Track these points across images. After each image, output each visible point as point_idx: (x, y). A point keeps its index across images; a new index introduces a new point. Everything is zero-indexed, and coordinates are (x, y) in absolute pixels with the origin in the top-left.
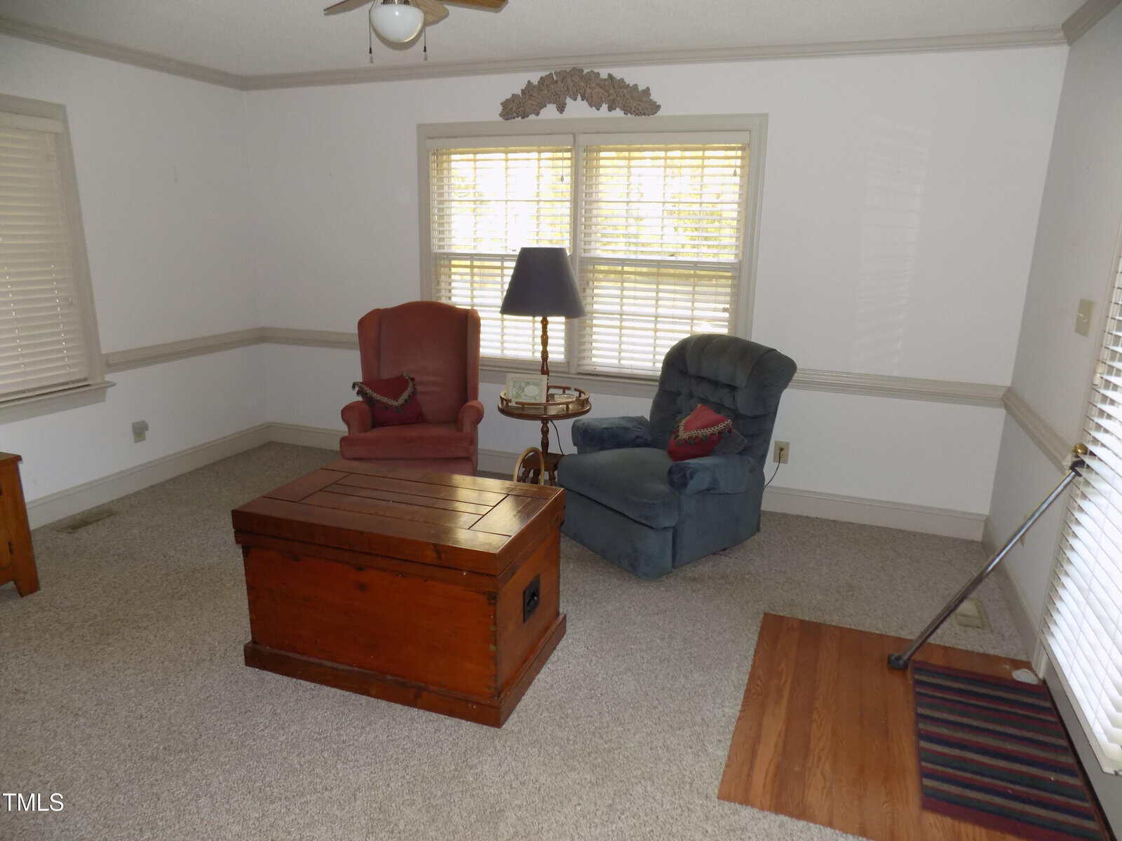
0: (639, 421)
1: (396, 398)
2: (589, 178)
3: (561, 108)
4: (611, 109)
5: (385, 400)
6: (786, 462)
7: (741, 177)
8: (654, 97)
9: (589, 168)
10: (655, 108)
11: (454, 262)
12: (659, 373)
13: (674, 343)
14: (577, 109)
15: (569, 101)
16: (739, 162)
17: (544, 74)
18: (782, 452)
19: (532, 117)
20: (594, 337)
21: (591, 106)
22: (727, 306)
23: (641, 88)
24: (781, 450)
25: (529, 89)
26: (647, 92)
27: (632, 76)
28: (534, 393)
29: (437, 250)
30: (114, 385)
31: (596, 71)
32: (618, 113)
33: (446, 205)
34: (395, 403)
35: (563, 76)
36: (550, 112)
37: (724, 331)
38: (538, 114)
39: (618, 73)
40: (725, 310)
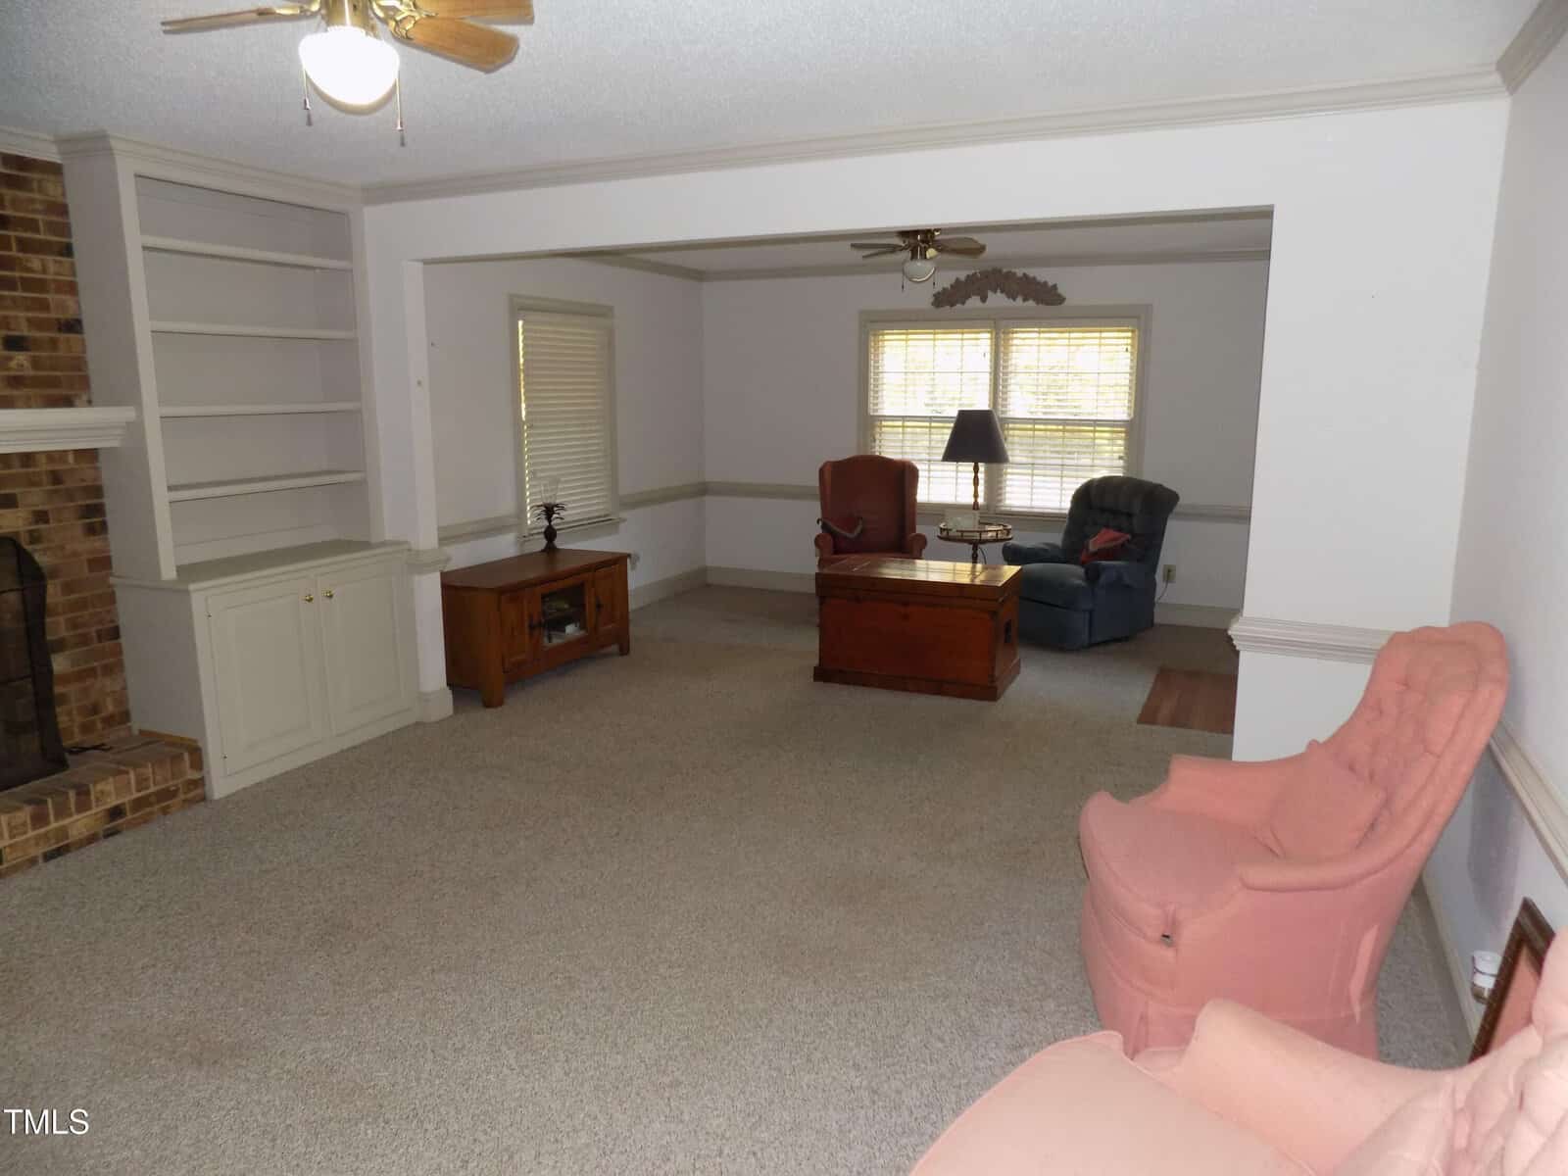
0: (1054, 546)
1: (851, 531)
2: (1006, 354)
3: (984, 299)
4: (1025, 300)
5: (843, 532)
6: (1171, 582)
7: (1132, 353)
8: (1061, 290)
9: (1007, 346)
10: (1060, 300)
11: (884, 423)
12: (1067, 512)
13: (1078, 486)
14: (997, 299)
15: (990, 294)
16: (1129, 341)
17: (971, 273)
18: (1169, 575)
19: (959, 306)
20: (1008, 483)
21: (1009, 297)
22: (1122, 455)
23: (1050, 284)
24: (1169, 571)
25: (957, 284)
26: (1055, 287)
27: (1042, 274)
28: (968, 523)
29: (872, 414)
30: (624, 520)
31: (1013, 270)
32: (1031, 303)
33: (881, 375)
34: (848, 535)
35: (986, 275)
36: (974, 302)
37: (1121, 475)
38: (963, 303)
39: (1032, 272)
40: (1120, 458)
